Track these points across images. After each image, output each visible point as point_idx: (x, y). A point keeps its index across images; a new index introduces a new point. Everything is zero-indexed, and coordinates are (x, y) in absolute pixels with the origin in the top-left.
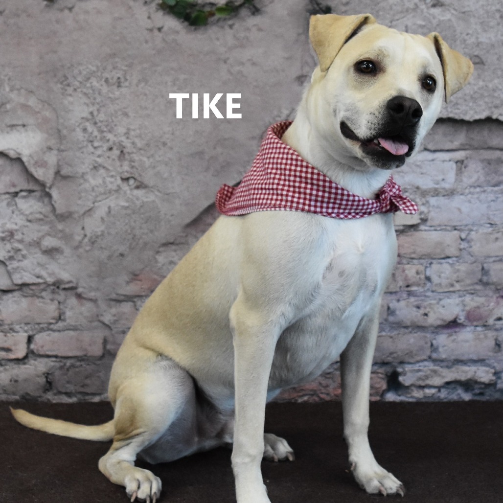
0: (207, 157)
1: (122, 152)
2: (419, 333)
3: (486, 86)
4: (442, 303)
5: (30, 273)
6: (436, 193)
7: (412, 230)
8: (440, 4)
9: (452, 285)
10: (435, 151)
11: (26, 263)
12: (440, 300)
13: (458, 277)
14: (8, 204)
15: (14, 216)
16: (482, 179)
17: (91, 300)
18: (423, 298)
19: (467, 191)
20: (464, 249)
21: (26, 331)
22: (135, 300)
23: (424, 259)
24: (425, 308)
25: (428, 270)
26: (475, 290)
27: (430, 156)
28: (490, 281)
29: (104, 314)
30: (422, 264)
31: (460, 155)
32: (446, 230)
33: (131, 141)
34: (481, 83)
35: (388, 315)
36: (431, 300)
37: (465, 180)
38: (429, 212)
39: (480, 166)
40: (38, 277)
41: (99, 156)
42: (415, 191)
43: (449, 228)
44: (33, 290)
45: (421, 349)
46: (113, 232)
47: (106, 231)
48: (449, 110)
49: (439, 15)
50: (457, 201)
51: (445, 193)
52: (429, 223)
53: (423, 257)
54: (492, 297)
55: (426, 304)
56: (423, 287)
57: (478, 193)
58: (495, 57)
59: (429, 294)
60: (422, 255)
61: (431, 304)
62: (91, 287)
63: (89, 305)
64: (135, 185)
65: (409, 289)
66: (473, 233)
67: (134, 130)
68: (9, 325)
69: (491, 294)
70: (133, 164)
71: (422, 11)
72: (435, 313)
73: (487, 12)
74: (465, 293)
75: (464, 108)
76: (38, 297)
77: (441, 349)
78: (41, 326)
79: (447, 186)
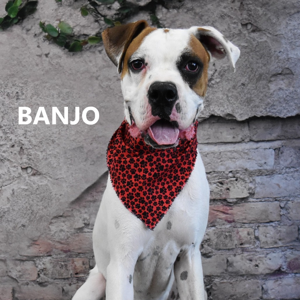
0: (86, 150)
1: (21, 148)
2: (252, 280)
3: (295, 91)
4: (269, 256)
6: (260, 173)
7: (243, 202)
8: (258, 30)
9: (276, 243)
10: (258, 142)
12: (267, 254)
13: (280, 236)
16: (295, 161)
17: (1, 260)
18: (254, 253)
19: (284, 171)
20: (283, 215)
22: (35, 259)
23: (253, 223)
24: (256, 261)
25: (256, 231)
26: (293, 246)
27: (255, 145)
29: (11, 270)
30: (252, 227)
31: (277, 144)
32: (268, 201)
33: (29, 140)
34: (291, 89)
35: (228, 266)
36: (260, 254)
37: (281, 162)
38: (255, 188)
39: (293, 151)
41: (4, 152)
42: (244, 172)
43: (271, 199)
45: (255, 292)
46: (16, 208)
47: (11, 208)
48: (268, 110)
49: (257, 38)
50: (276, 179)
51: (267, 174)
52: (255, 196)
53: (252, 222)
55: (256, 257)
56: (253, 245)
57: (292, 172)
59: (258, 250)
60: (251, 221)
61: (260, 257)
63: (1, 264)
64: (32, 173)
65: (243, 246)
66: (289, 202)
67: (30, 132)
70: (30, 157)
71: (245, 35)
72: (263, 264)
73: (294, 34)
74: (286, 248)
75: (279, 108)
77: (269, 292)
79: (268, 168)
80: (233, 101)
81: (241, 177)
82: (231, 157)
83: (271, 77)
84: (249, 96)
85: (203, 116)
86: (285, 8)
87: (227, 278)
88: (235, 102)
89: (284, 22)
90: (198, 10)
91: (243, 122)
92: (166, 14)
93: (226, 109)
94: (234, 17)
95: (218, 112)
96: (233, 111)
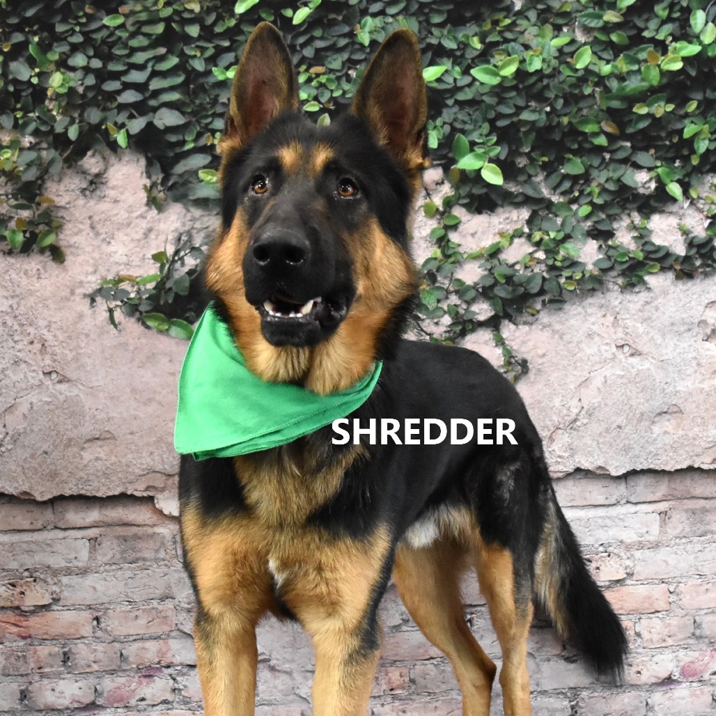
2: (633, 692)
3: (686, 435)
4: (655, 659)
6: (641, 546)
7: (618, 585)
8: (638, 353)
9: (664, 641)
10: (636, 504)
12: (653, 656)
13: (669, 631)
16: (688, 529)
17: (286, 672)
19: (673, 542)
20: (673, 602)
23: (633, 614)
24: (638, 665)
25: (637, 625)
26: (688, 644)
27: (632, 509)
28: (703, 634)
29: (300, 686)
30: (630, 620)
31: (663, 506)
32: (653, 584)
34: (681, 432)
36: (643, 657)
37: (669, 531)
38: (635, 566)
39: (684, 515)
42: (619, 545)
43: (656, 581)
45: (637, 708)
48: (650, 461)
49: (637, 364)
50: (663, 554)
51: (650, 546)
52: (635, 578)
54: (706, 651)
55: (638, 661)
56: (633, 644)
57: (684, 543)
58: (694, 405)
59: (640, 650)
60: (630, 611)
61: (643, 661)
62: (285, 658)
63: (284, 677)
66: (681, 585)
69: (704, 648)
71: (621, 361)
72: (648, 670)
74: (678, 648)
75: (664, 458)
77: (656, 708)
79: (651, 538)
80: (605, 448)
81: (615, 551)
82: (602, 524)
83: (655, 417)
84: (627, 442)
85: (565, 470)
86: (672, 324)
87: (599, 691)
88: (608, 451)
89: (672, 344)
90: (557, 327)
91: (619, 478)
92: (515, 331)
93: (596, 460)
94: (606, 336)
95: (586, 464)
96: (606, 462)
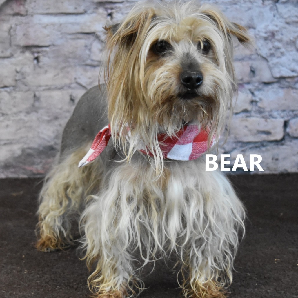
5: (287, 68)
11: (284, 59)
14: (271, 9)
15: (275, 19)
21: (282, 117)
40: (293, 71)
44: (288, 82)
68: (269, 112)
76: (293, 88)
78: (295, 113)
